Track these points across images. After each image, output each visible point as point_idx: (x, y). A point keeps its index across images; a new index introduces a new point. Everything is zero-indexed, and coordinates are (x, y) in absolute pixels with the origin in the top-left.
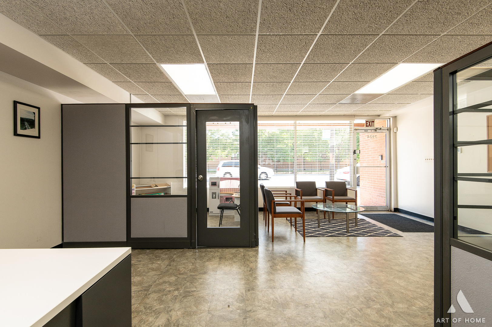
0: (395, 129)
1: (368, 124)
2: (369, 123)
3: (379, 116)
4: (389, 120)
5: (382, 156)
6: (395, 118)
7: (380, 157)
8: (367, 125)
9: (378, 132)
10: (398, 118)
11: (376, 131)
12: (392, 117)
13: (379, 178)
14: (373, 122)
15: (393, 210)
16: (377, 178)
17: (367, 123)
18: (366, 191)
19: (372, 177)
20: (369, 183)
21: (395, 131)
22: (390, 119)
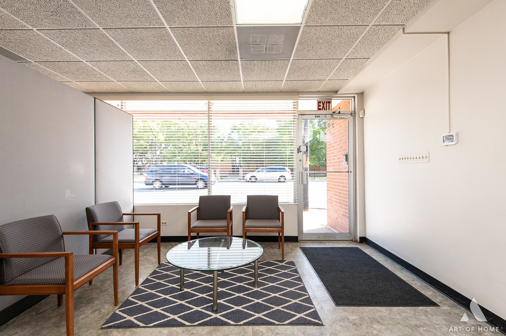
0: (362, 112)
1: (322, 106)
2: (323, 104)
3: (336, 92)
4: (353, 99)
5: (347, 156)
6: (361, 94)
7: (344, 157)
8: (320, 107)
9: (336, 118)
10: (365, 94)
11: (332, 116)
12: (356, 94)
13: (344, 189)
14: (329, 102)
15: (358, 240)
16: (343, 188)
17: (320, 104)
18: (332, 206)
19: (338, 187)
20: (335, 195)
21: (361, 116)
22: (354, 97)
